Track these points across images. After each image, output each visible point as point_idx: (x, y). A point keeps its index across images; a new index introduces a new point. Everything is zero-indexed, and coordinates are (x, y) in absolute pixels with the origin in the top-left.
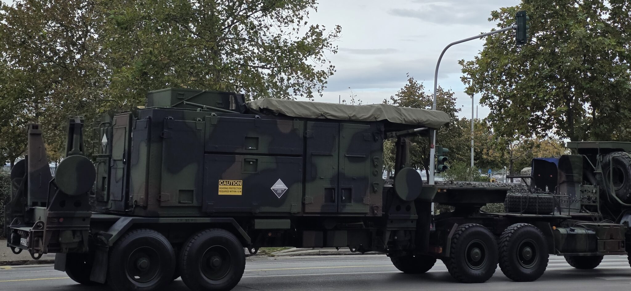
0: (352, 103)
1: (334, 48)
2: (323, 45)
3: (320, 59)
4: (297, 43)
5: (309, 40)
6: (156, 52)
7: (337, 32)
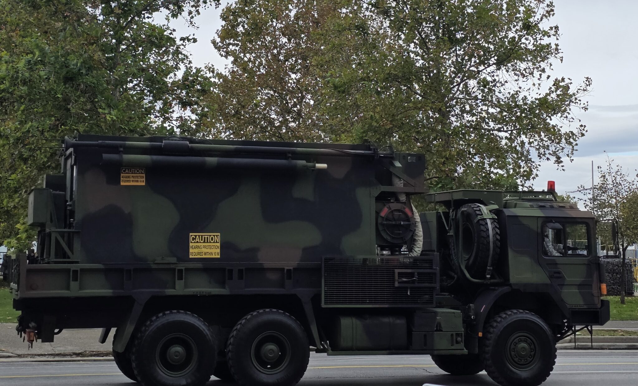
0: (609, 169)
1: (584, 104)
2: (571, 101)
3: (567, 117)
4: (539, 100)
5: (554, 95)
6: (377, 117)
7: (587, 85)
